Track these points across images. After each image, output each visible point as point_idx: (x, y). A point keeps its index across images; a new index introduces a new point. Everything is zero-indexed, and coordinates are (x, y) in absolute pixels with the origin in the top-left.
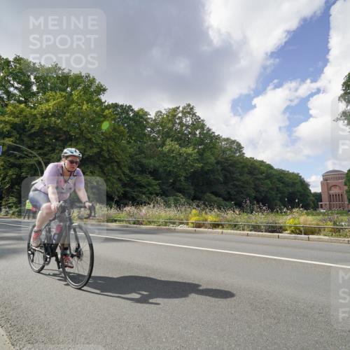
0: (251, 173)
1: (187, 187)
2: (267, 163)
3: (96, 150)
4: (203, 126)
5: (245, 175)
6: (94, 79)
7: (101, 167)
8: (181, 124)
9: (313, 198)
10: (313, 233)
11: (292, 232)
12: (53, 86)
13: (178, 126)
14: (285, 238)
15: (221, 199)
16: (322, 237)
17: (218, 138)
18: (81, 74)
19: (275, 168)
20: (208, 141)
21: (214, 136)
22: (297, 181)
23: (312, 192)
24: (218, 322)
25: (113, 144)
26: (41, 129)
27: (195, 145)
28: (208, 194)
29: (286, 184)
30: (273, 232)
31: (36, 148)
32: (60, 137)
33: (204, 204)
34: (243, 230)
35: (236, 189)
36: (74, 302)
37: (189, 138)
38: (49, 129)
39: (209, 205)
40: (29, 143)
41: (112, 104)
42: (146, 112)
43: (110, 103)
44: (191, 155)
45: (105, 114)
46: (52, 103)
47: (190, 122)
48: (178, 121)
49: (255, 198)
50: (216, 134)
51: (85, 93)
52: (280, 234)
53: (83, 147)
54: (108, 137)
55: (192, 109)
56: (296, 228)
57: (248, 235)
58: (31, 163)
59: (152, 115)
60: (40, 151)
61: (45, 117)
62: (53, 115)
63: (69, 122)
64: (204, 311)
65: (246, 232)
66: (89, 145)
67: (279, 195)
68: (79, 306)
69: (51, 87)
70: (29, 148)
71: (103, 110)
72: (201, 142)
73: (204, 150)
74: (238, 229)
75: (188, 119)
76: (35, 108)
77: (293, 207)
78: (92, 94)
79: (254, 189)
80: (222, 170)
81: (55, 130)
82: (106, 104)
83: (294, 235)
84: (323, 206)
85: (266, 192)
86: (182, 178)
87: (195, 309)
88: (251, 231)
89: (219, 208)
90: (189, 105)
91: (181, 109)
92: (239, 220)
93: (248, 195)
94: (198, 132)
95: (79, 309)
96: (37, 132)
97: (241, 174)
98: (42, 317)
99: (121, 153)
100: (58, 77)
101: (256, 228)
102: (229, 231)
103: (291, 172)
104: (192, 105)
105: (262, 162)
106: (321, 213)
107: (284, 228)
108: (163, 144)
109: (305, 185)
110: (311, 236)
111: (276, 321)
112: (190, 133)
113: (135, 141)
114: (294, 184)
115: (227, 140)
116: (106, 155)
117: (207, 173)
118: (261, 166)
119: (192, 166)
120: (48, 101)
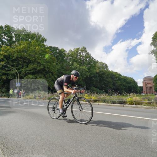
0: (111, 78)
1: (83, 84)
2: (119, 73)
3: (42, 67)
4: (90, 57)
5: (109, 78)
6: (41, 35)
7: (44, 75)
8: (80, 55)
9: (139, 89)
10: (139, 104)
11: (130, 104)
12: (23, 38)
13: (79, 57)
14: (126, 107)
15: (98, 89)
16: (143, 106)
17: (97, 62)
18: (35, 33)
19: (122, 75)
20: (92, 63)
21: (95, 61)
22: (132, 81)
23: (139, 86)
24: (97, 144)
25: (50, 64)
26: (17, 58)
27: (86, 65)
28: (92, 87)
29: (127, 83)
30: (121, 104)
31: (15, 66)
32: (26, 61)
33: (91, 91)
34: (108, 103)
35: (105, 85)
36: (32, 136)
37: (84, 62)
38: (21, 57)
39: (93, 92)
40: (12, 64)
41: (49, 46)
42: (65, 50)
43: (48, 46)
44: (85, 69)
45: (46, 51)
46: (22, 46)
47: (84, 55)
48: (79, 54)
49: (113, 89)
50: (96, 60)
51: (37, 42)
52: (124, 105)
53: (36, 66)
54: (47, 61)
55: (85, 49)
56: (132, 102)
57: (110, 105)
58: (12, 73)
59: (67, 52)
60: (17, 68)
61: (19, 52)
62: (23, 51)
63: (30, 54)
64: (90, 139)
65: (109, 104)
66: (39, 65)
67: (124, 88)
68: (34, 137)
69: (21, 38)
70: (12, 66)
71: (45, 49)
72: (89, 63)
73: (90, 67)
74: (106, 103)
75: (83, 53)
76: (14, 48)
77: (130, 93)
78: (40, 42)
79: (113, 85)
80: (98, 76)
81: (23, 58)
82: (47, 46)
83: (130, 105)
84: (144, 92)
85: (118, 86)
86: (81, 80)
87: (86, 139)
88: (111, 103)
89: (97, 93)
90: (84, 47)
91: (80, 49)
92: (106, 99)
93: (110, 88)
94: (88, 59)
95: (34, 139)
96: (15, 59)
97: (107, 78)
98: (18, 142)
99: (53, 68)
100: (25, 35)
101: (114, 102)
102: (102, 104)
103: (129, 77)
104: (85, 47)
105: (117, 72)
106: (143, 95)
107: (126, 102)
108: (72, 64)
109: (135, 83)
110: (138, 106)
111: (123, 144)
112: (84, 60)
113: (60, 63)
114: (130, 83)
115: (101, 63)
116: (47, 69)
117: (92, 78)
118: (116, 74)
119: (85, 74)
120: (20, 45)
